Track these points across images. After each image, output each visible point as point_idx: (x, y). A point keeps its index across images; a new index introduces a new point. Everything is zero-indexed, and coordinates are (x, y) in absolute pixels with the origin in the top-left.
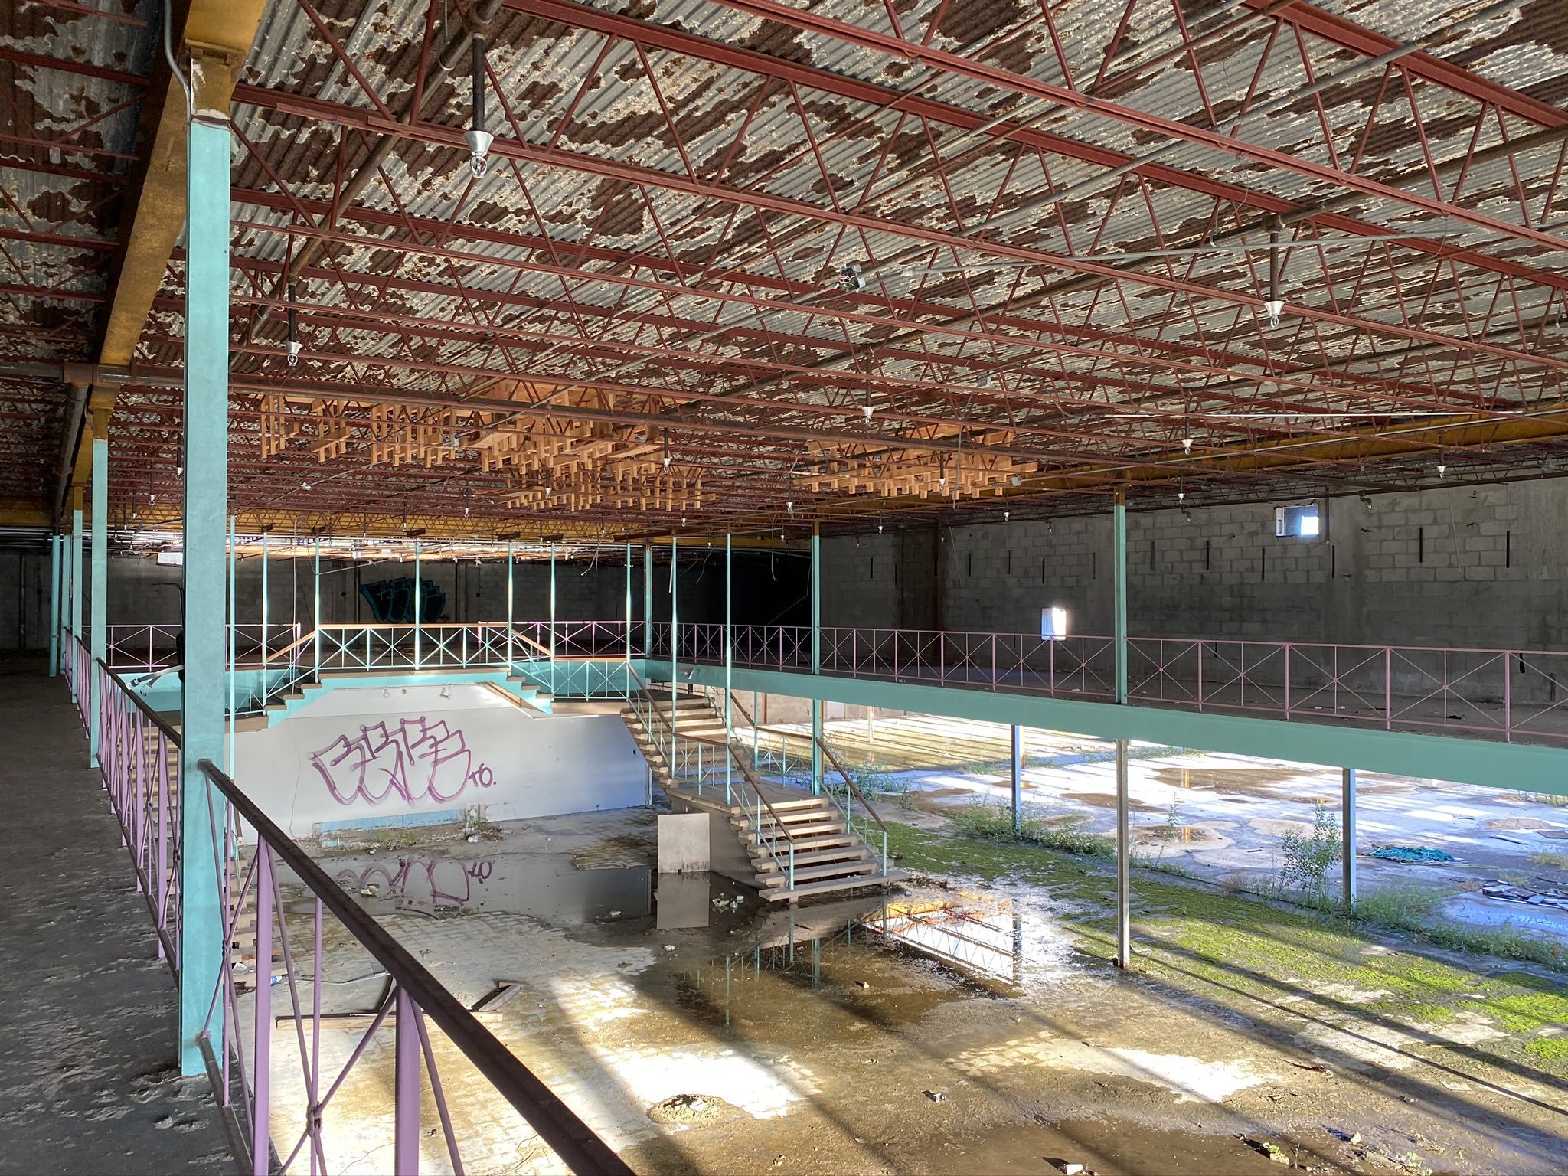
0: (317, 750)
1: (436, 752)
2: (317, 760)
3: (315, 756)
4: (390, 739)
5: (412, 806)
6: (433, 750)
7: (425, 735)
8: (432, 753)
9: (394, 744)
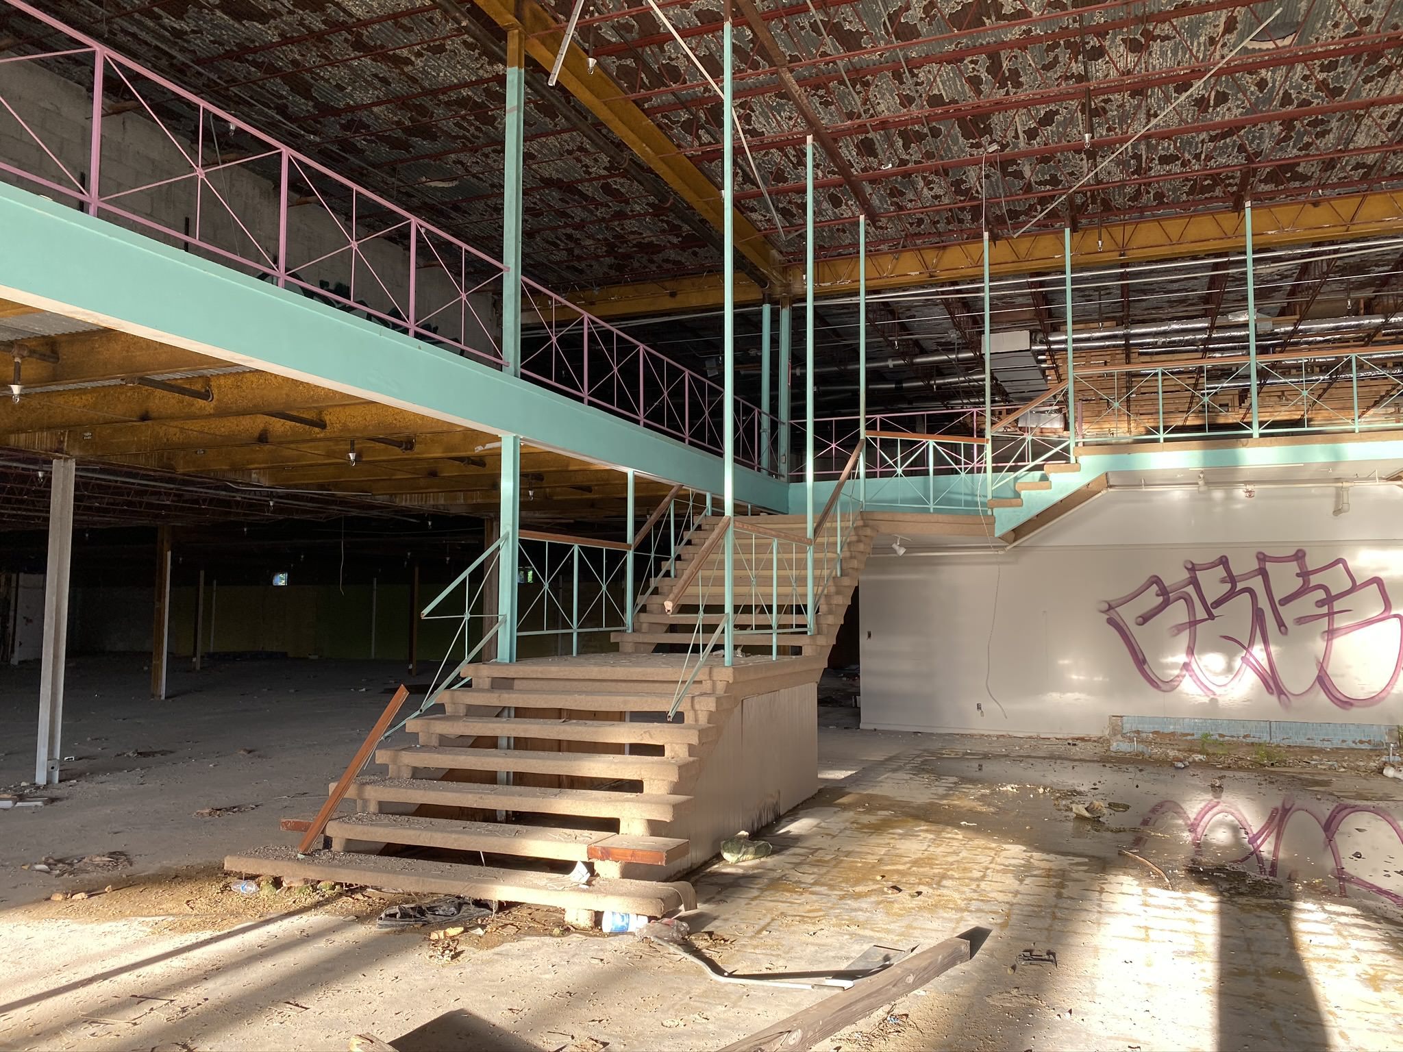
0: (1114, 595)
1: (1331, 614)
2: (1112, 613)
3: (1110, 608)
4: (1240, 586)
5: (1287, 707)
6: (1325, 610)
7: (1306, 582)
8: (1323, 616)
9: (1247, 594)
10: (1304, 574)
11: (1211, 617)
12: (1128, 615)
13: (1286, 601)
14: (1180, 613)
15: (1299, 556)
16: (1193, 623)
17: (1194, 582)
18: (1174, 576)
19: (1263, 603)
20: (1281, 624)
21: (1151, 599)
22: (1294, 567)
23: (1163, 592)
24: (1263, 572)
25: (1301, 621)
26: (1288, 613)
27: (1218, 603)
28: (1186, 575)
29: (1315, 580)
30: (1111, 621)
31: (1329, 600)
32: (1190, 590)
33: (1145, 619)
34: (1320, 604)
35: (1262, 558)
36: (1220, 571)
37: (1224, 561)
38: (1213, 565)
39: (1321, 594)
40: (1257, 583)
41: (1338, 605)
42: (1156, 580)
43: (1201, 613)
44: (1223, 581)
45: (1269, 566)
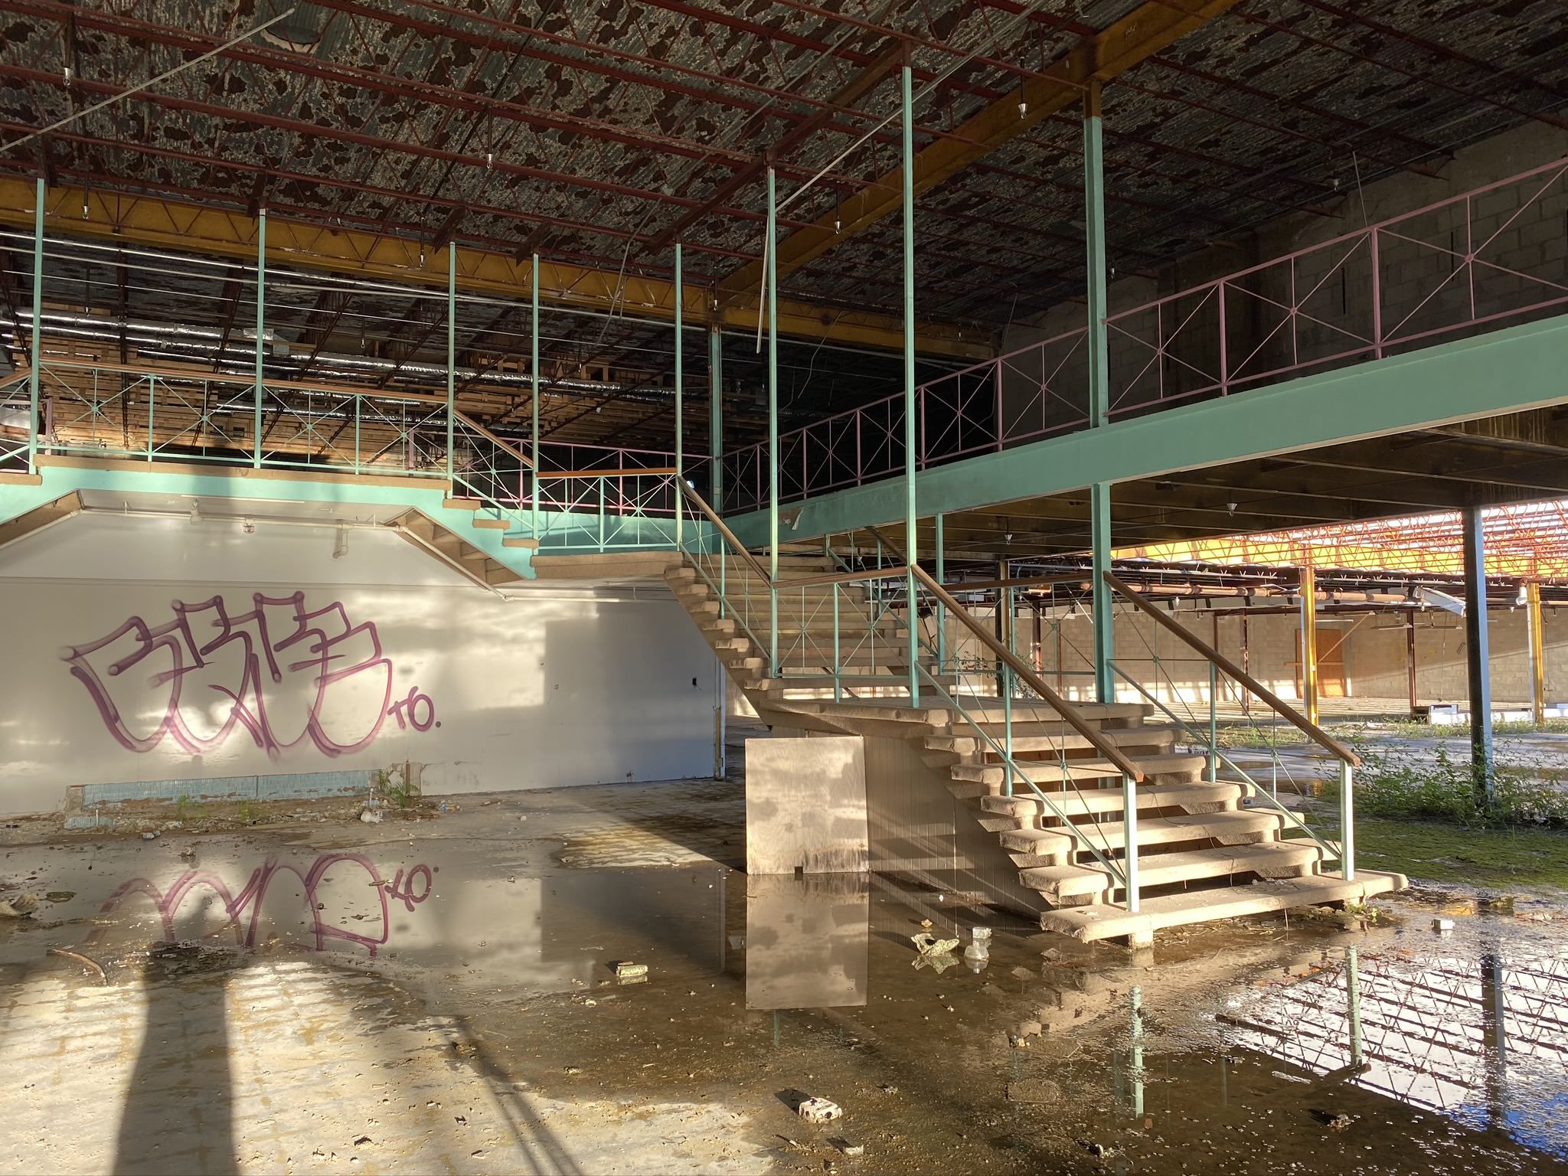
0: (81, 640)
1: (325, 660)
2: (79, 662)
3: (77, 655)
4: (234, 630)
5: (275, 759)
6: (319, 655)
7: (303, 626)
8: (316, 661)
9: (241, 639)
10: (302, 618)
11: (200, 664)
12: (99, 663)
13: (281, 646)
14: (162, 659)
15: (298, 599)
16: (179, 672)
17: (183, 625)
18: (159, 617)
19: (258, 648)
20: (275, 671)
21: (130, 643)
22: (291, 610)
23: (146, 635)
24: (259, 615)
25: (295, 667)
26: (283, 659)
27: (209, 649)
28: (174, 616)
29: (311, 624)
30: (75, 671)
31: (325, 644)
32: (178, 633)
33: (120, 668)
34: (315, 649)
35: (260, 599)
36: (213, 613)
37: (218, 602)
38: (206, 606)
39: (316, 639)
40: (252, 627)
41: (332, 651)
42: (137, 622)
43: (188, 660)
44: (216, 624)
45: (267, 609)
